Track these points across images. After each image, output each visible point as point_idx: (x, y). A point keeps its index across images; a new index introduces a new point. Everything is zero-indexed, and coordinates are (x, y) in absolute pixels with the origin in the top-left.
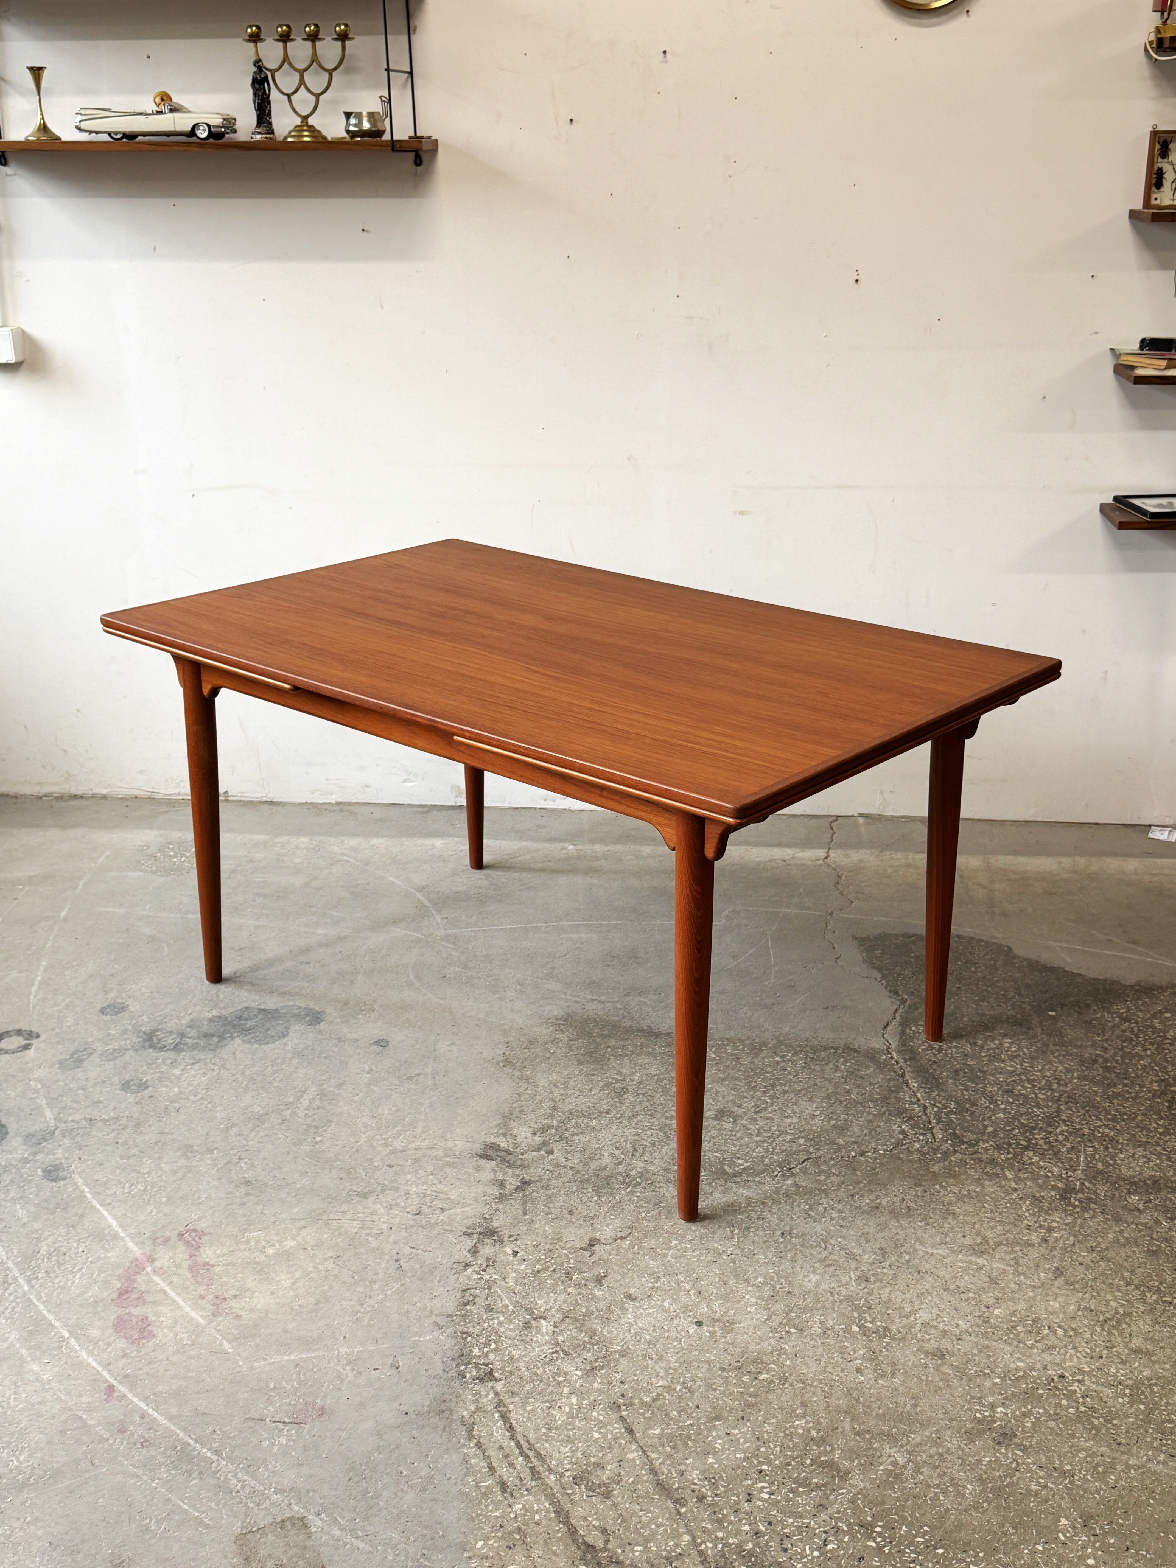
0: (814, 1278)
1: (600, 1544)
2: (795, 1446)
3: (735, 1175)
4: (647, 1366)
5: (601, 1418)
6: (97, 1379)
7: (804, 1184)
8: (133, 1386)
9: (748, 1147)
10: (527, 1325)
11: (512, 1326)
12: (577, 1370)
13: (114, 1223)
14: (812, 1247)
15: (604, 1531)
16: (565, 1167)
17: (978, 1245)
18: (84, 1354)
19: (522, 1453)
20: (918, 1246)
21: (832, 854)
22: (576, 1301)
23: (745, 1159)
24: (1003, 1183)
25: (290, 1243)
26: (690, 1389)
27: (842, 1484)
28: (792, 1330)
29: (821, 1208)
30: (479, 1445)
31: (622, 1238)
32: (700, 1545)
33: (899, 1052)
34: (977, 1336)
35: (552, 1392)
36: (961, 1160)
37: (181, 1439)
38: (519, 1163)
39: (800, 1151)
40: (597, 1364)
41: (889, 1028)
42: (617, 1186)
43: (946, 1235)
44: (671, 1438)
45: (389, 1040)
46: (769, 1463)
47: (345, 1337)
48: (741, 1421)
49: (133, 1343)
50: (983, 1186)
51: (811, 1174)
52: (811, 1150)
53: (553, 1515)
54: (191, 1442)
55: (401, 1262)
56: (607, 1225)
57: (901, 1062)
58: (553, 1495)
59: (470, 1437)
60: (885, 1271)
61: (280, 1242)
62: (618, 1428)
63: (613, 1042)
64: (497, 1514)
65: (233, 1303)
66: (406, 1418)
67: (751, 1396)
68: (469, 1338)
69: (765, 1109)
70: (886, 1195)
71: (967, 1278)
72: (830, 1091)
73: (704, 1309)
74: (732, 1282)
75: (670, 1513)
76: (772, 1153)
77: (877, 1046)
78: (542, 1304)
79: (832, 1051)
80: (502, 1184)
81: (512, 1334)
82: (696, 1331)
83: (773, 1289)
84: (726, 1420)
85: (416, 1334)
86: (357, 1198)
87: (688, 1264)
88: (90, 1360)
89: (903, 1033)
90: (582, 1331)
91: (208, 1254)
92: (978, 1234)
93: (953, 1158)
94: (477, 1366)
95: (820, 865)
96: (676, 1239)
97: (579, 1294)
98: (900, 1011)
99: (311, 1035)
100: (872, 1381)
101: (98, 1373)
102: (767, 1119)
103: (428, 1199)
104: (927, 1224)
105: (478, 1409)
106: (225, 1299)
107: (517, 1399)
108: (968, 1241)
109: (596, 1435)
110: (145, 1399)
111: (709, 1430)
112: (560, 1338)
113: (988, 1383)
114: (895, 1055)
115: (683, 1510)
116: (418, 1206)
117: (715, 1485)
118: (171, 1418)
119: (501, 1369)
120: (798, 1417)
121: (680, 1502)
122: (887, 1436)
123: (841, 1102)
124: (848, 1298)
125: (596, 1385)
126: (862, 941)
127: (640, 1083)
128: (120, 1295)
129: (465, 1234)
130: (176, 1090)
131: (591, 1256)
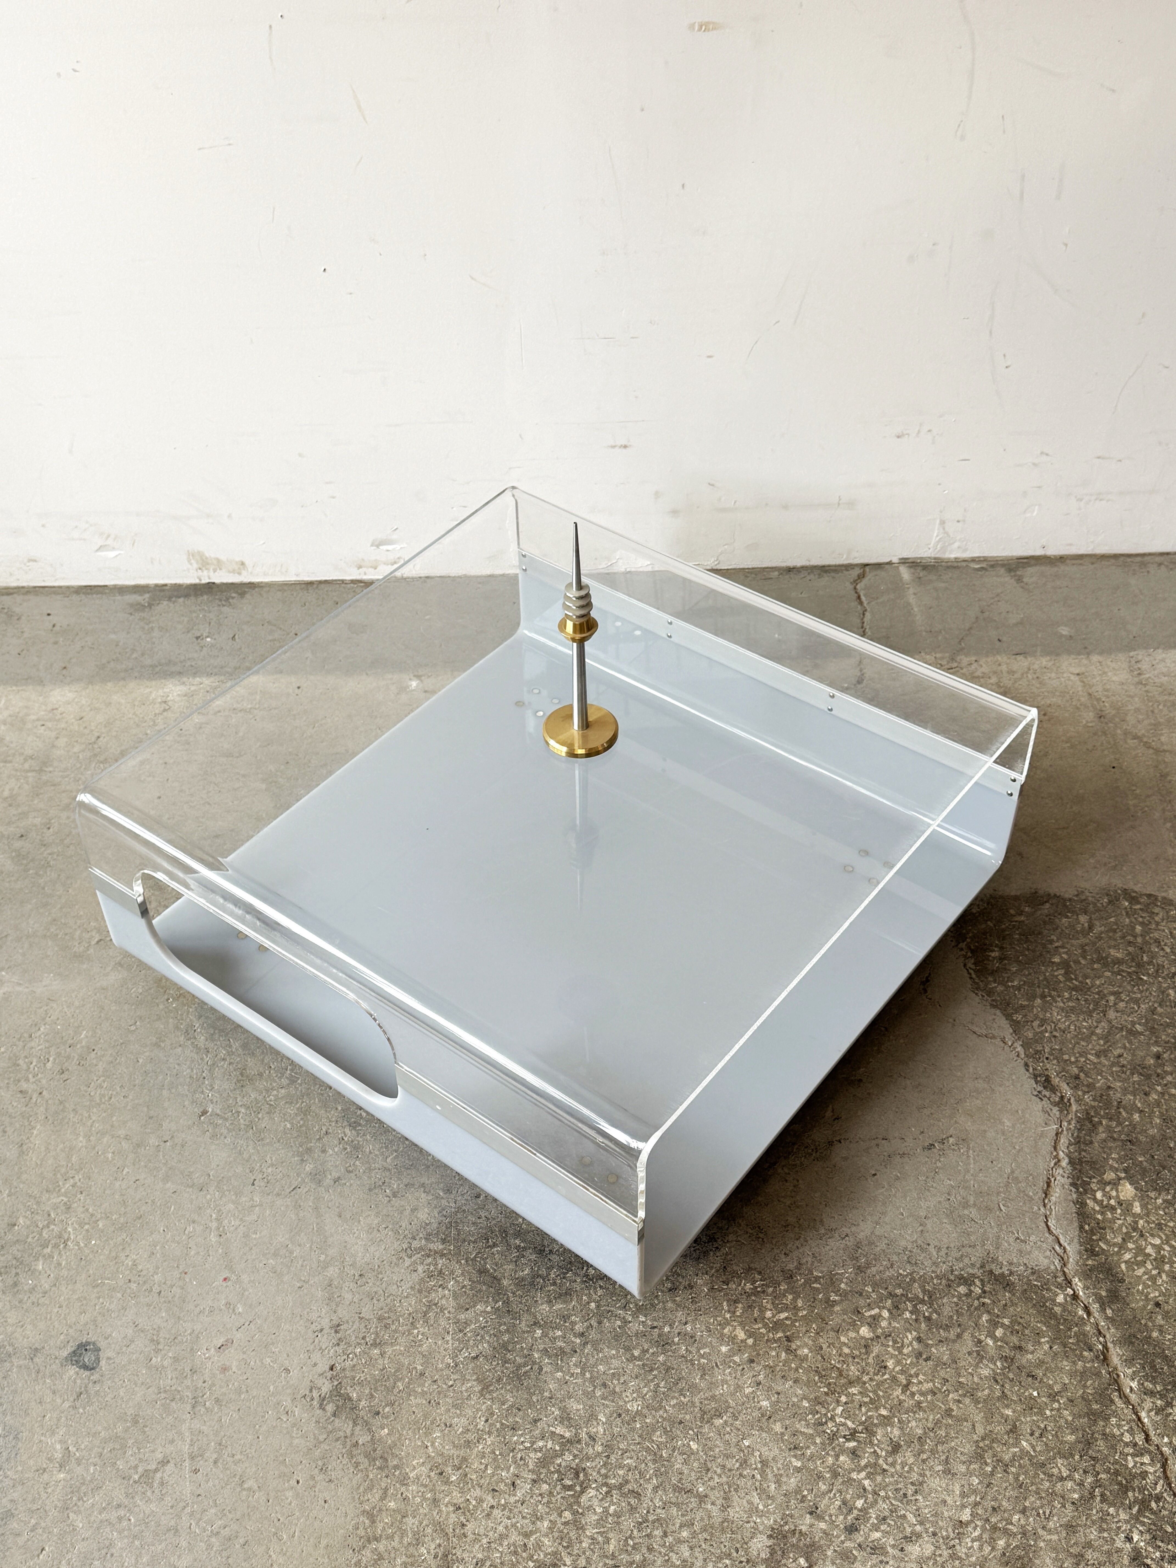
41: (1054, 1197)
45: (102, 1344)
57: (1095, 1312)
72: (980, 1430)
77: (1041, 1260)
89: (1082, 1212)
98: (1064, 1141)
114: (1079, 1287)
123: (1006, 1469)
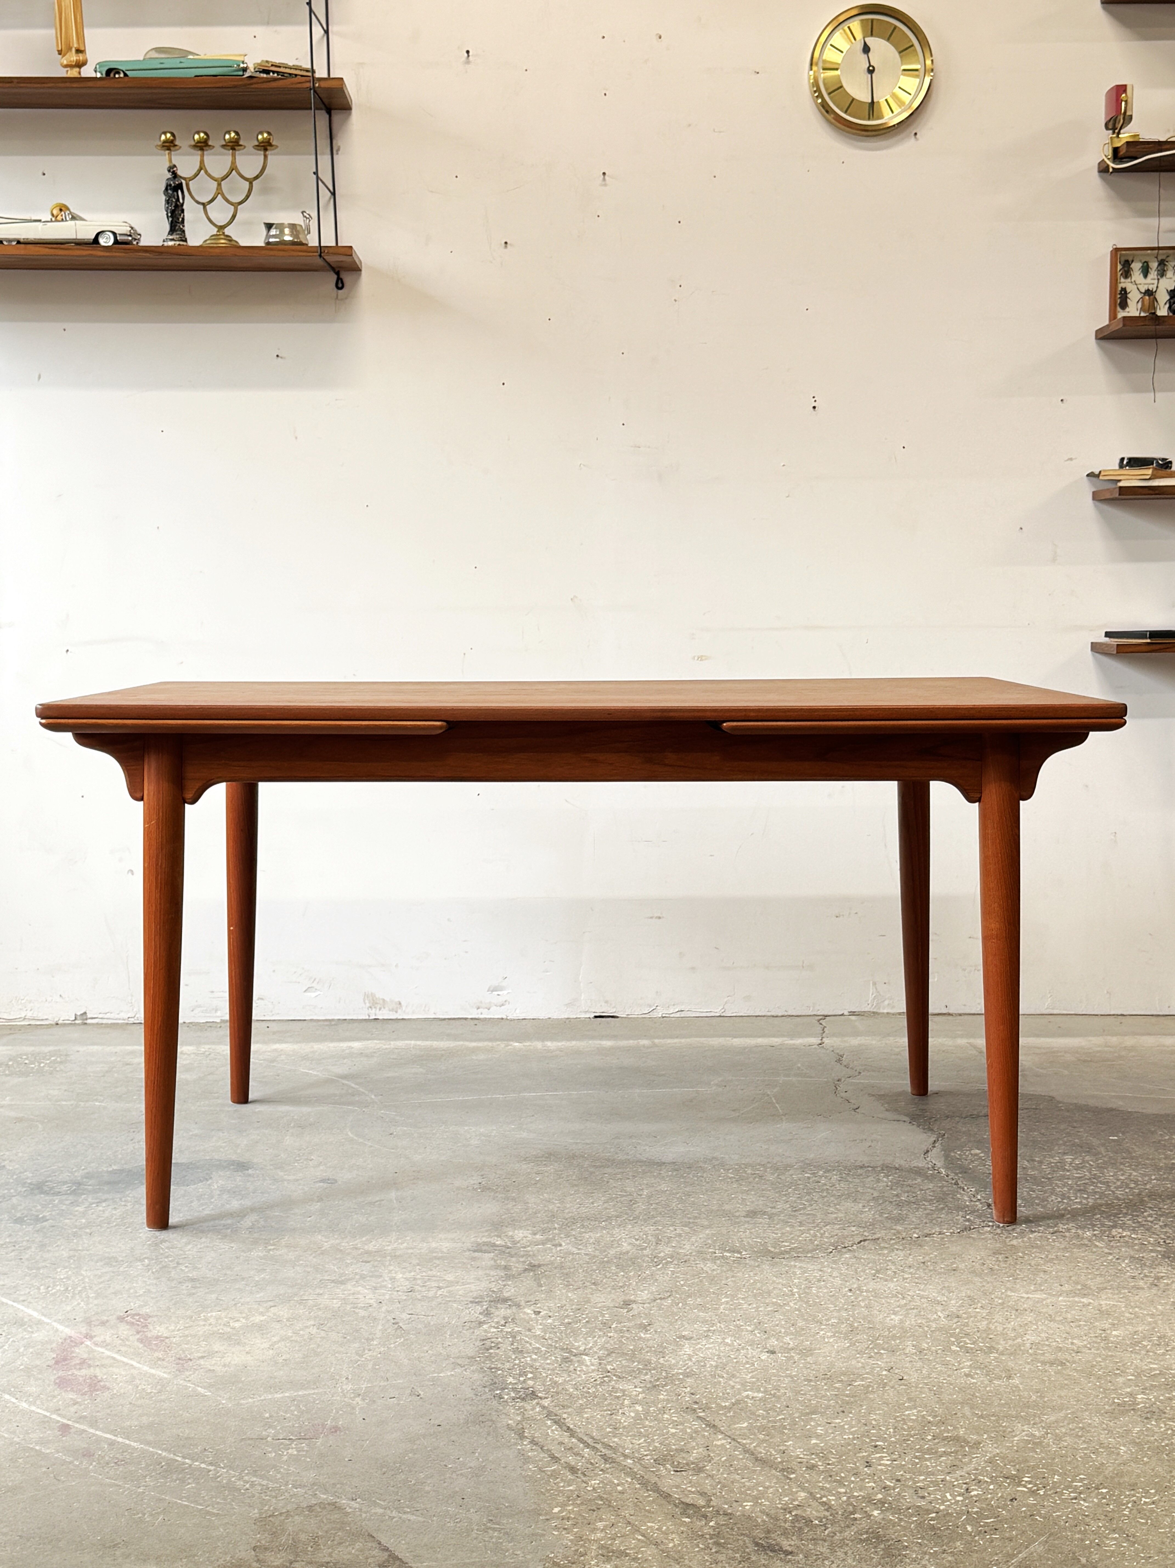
0: (897, 1318)
1: (701, 1502)
2: (911, 1428)
3: (782, 1253)
4: (720, 1382)
5: (675, 1419)
6: (45, 1422)
7: (865, 1257)
8: (94, 1423)
9: (791, 1234)
10: (566, 1360)
11: (548, 1361)
12: (636, 1387)
13: (35, 1314)
14: (887, 1297)
15: (703, 1494)
16: (578, 1254)
17: (1079, 1290)
18: (24, 1405)
19: (588, 1446)
20: (1009, 1293)
21: (825, 1040)
22: (620, 1341)
23: (791, 1242)
24: (1094, 1250)
25: (258, 1319)
26: (774, 1395)
27: (974, 1450)
28: (882, 1352)
29: (889, 1272)
30: (533, 1442)
31: (660, 1299)
32: (821, 1498)
33: (947, 1168)
34: (1098, 1349)
35: (610, 1404)
36: (1041, 1237)
37: (165, 1457)
38: (522, 1253)
39: (853, 1235)
40: (658, 1383)
41: (929, 1154)
42: (645, 1265)
43: (1041, 1285)
44: (762, 1429)
45: (337, 1178)
46: (884, 1440)
47: (347, 1378)
48: (841, 1414)
49: (84, 1394)
50: (1072, 1252)
51: (871, 1250)
52: (866, 1234)
53: (638, 1486)
54: (179, 1459)
55: (401, 1324)
56: (642, 1291)
57: (952, 1175)
58: (636, 1473)
59: (522, 1436)
60: (977, 1310)
61: (246, 1318)
62: (696, 1424)
63: (609, 1170)
64: (571, 1488)
65: (202, 1362)
66: (440, 1428)
67: (847, 1396)
68: (499, 1372)
69: (804, 1208)
70: (964, 1261)
71: (1073, 1312)
72: (876, 1195)
73: (773, 1342)
74: (801, 1323)
75: (777, 1478)
76: (821, 1237)
77: (920, 1165)
78: (580, 1345)
79: (870, 1169)
80: (506, 1268)
81: (551, 1367)
82: (768, 1357)
83: (851, 1326)
84: (823, 1414)
85: (434, 1372)
86: (333, 1285)
87: (745, 1314)
88: (33, 1408)
89: (947, 1157)
90: (634, 1362)
91: (158, 1330)
92: (1077, 1283)
93: (1031, 1236)
94: (514, 1390)
95: (815, 1048)
96: (726, 1297)
97: (622, 1337)
98: (940, 1141)
99: (238, 1178)
100: (986, 1382)
101: (45, 1416)
102: (809, 1214)
103: (419, 1282)
104: (1016, 1279)
105: (524, 1419)
106: (191, 1360)
107: (569, 1410)
108: (1067, 1287)
109: (673, 1431)
110: (112, 1432)
111: (807, 1422)
112: (609, 1367)
113: (1120, 1380)
114: (943, 1170)
115: (792, 1476)
116: (408, 1287)
117: (825, 1458)
118: (148, 1443)
119: (543, 1391)
120: (908, 1408)
121: (786, 1470)
122: (1016, 1417)
123: (891, 1202)
124: (939, 1329)
125: (662, 1397)
126: (881, 1097)
127: (649, 1197)
128: (57, 1363)
129: (472, 1302)
130: (84, 1221)
131: (627, 1312)
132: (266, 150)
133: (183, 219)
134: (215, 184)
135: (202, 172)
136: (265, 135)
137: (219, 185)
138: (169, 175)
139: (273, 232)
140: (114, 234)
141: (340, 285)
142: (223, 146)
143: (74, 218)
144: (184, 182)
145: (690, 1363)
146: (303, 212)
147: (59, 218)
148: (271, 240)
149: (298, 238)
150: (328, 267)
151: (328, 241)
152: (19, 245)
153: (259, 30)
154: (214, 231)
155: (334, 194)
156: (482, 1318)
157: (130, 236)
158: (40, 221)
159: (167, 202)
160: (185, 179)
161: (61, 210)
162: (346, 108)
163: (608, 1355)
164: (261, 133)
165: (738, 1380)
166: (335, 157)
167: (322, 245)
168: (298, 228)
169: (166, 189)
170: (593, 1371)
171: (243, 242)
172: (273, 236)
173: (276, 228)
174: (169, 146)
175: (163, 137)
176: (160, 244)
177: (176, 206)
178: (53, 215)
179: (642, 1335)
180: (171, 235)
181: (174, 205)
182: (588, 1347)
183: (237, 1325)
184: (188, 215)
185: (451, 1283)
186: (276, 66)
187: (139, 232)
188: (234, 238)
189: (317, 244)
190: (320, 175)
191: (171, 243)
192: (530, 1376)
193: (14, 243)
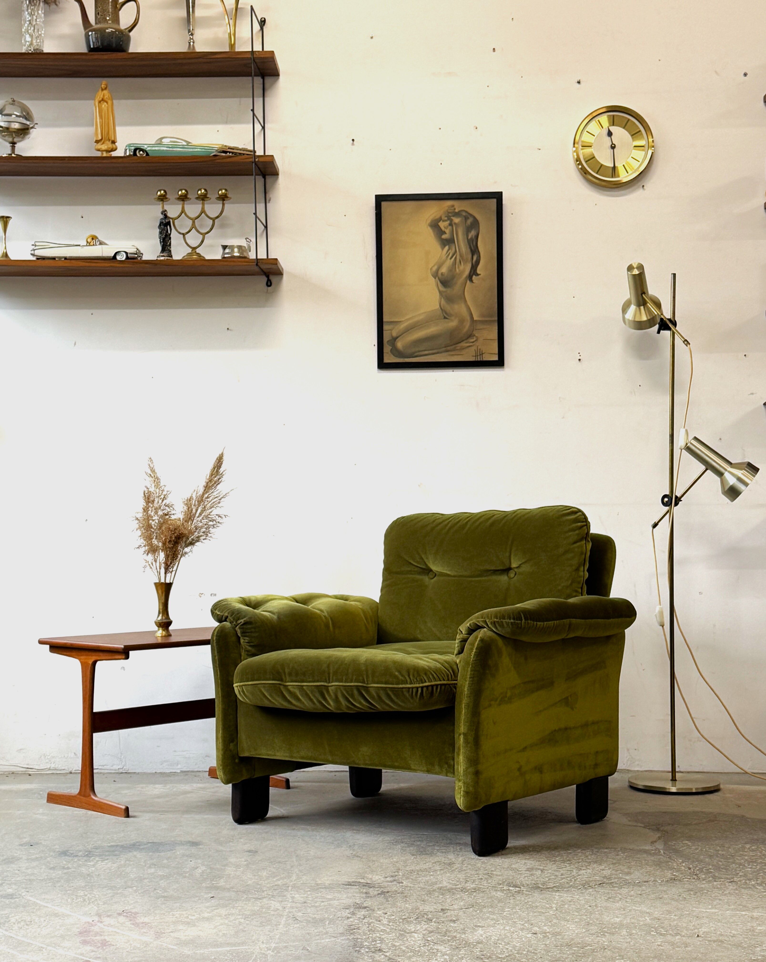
0: (618, 920)
3: (548, 888)
4: (499, 946)
7: (602, 891)
8: (104, 960)
9: (555, 879)
10: (402, 935)
11: (391, 936)
12: (445, 948)
13: (66, 911)
14: (613, 910)
16: (413, 887)
17: (741, 908)
18: (61, 952)
20: (694, 909)
22: (438, 927)
23: (554, 883)
24: (755, 890)
25: (207, 915)
26: (533, 953)
29: (617, 898)
31: (466, 908)
38: (377, 886)
40: (460, 946)
42: (457, 892)
43: (716, 906)
47: (263, 942)
49: (98, 948)
50: (740, 891)
51: (607, 888)
55: (297, 918)
56: (454, 905)
61: (199, 915)
65: (171, 934)
70: (667, 894)
71: (735, 918)
74: (555, 921)
78: (411, 928)
80: (366, 893)
81: (392, 938)
83: (588, 922)
85: (318, 940)
86: (254, 900)
87: (519, 916)
88: (67, 953)
90: (445, 936)
91: (144, 919)
92: (740, 905)
94: (368, 948)
97: (439, 925)
99: (194, 849)
101: (75, 957)
106: (164, 933)
107: (402, 957)
116: (303, 901)
119: (387, 949)
125: (462, 952)
128: (81, 933)
129: (343, 908)
130: (93, 869)
131: (444, 914)
132: (224, 200)
133: (170, 243)
134: (190, 222)
135: (183, 214)
136: (223, 191)
137: (194, 222)
138: (162, 216)
139: (227, 251)
140: (126, 253)
141: (269, 284)
142: (197, 198)
143: (101, 243)
144: (171, 221)
145: (481, 938)
146: (246, 239)
147: (92, 244)
148: (226, 256)
149: (243, 254)
150: (262, 273)
151: (262, 255)
152: (66, 261)
153: (220, 127)
154: (190, 250)
155: (266, 227)
156: (349, 915)
157: (136, 254)
158: (79, 245)
159: (161, 233)
160: (172, 218)
161: (93, 239)
162: (275, 173)
163: (429, 933)
164: (221, 190)
165: (511, 946)
166: (268, 204)
167: (258, 258)
168: (243, 248)
169: (160, 225)
170: (419, 940)
171: (208, 257)
172: (227, 253)
173: (229, 248)
174: (163, 199)
175: (159, 193)
176: (155, 259)
177: (166, 236)
178: (88, 242)
179: (452, 925)
180: (163, 253)
181: (165, 234)
182: (417, 929)
183: (193, 918)
184: (173, 242)
185: (330, 900)
186: (231, 149)
187: (142, 252)
188: (202, 255)
189: (255, 257)
190: (258, 215)
191: (162, 258)
192: (378, 942)
193: (63, 259)
